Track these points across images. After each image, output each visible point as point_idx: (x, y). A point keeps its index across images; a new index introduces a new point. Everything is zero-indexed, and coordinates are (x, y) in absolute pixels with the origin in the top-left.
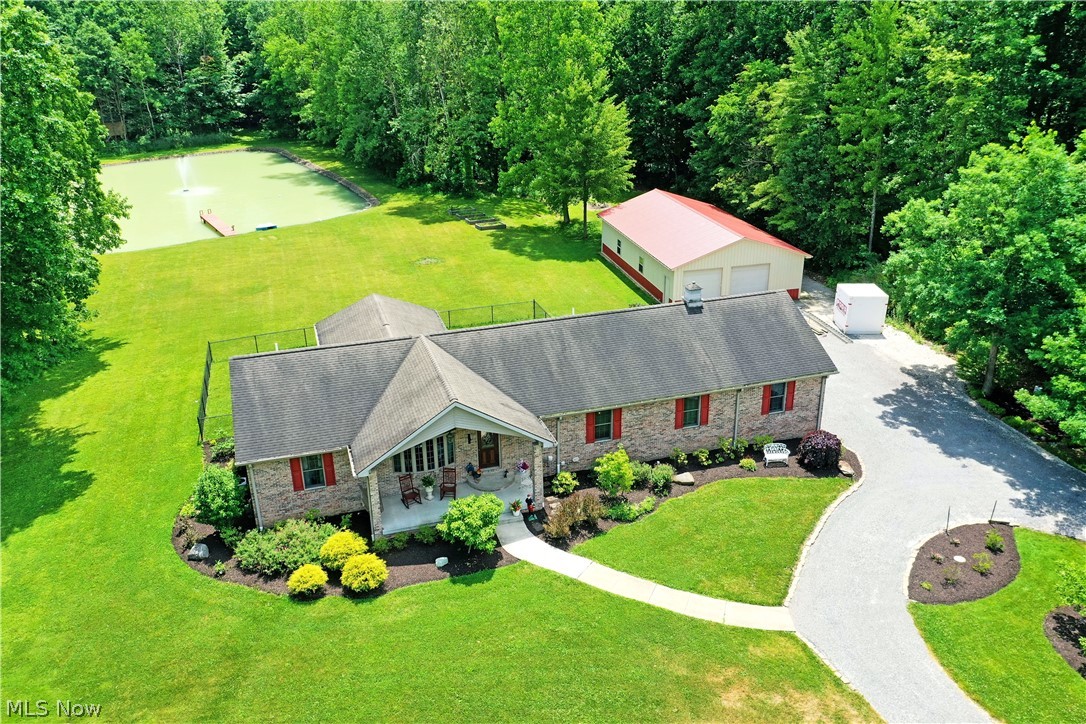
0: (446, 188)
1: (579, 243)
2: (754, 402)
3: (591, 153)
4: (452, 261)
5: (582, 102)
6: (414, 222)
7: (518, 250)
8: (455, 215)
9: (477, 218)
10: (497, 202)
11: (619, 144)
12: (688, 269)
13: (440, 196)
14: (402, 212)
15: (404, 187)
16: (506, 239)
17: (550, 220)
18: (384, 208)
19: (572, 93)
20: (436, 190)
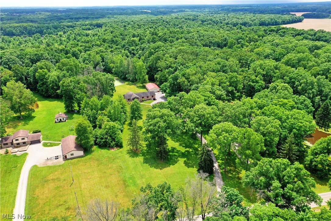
0: (131, 81)
1: (144, 87)
2: (151, 97)
3: (145, 80)
4: (133, 89)
5: (144, 76)
6: (129, 85)
7: (139, 88)
8: (133, 85)
9: (135, 85)
10: (136, 83)
11: (147, 79)
12: (151, 89)
13: (131, 82)
14: (127, 84)
15: (127, 81)
16: (138, 87)
17: (142, 85)
18: (125, 84)
19: (143, 75)
20: (130, 82)
